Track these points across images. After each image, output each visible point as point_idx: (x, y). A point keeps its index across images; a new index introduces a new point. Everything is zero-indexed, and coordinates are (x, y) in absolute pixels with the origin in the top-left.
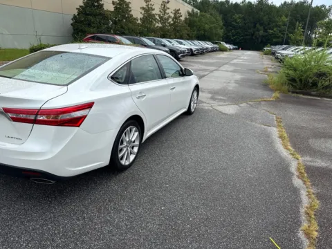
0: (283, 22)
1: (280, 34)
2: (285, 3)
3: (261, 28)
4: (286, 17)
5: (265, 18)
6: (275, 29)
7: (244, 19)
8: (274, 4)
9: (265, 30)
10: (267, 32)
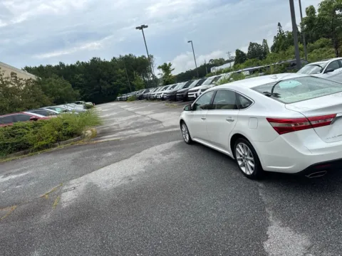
0: (121, 73)
1: (123, 84)
2: (114, 58)
3: (105, 82)
4: (122, 69)
5: (105, 73)
6: (118, 81)
7: (85, 77)
8: (107, 60)
9: (110, 83)
10: (111, 84)
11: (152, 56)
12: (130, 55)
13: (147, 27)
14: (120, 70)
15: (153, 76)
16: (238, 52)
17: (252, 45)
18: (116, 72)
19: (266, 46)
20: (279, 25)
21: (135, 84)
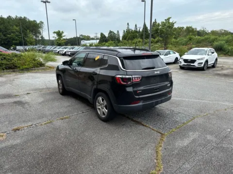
0: (16, 30)
2: (9, 16)
6: (12, 34)
8: (3, 16)
11: (43, 23)
12: (25, 17)
13: (49, 2)
14: (15, 27)
15: (42, 37)
16: (102, 34)
17: (111, 32)
18: (11, 28)
19: (119, 35)
20: (128, 24)
21: (28, 40)
